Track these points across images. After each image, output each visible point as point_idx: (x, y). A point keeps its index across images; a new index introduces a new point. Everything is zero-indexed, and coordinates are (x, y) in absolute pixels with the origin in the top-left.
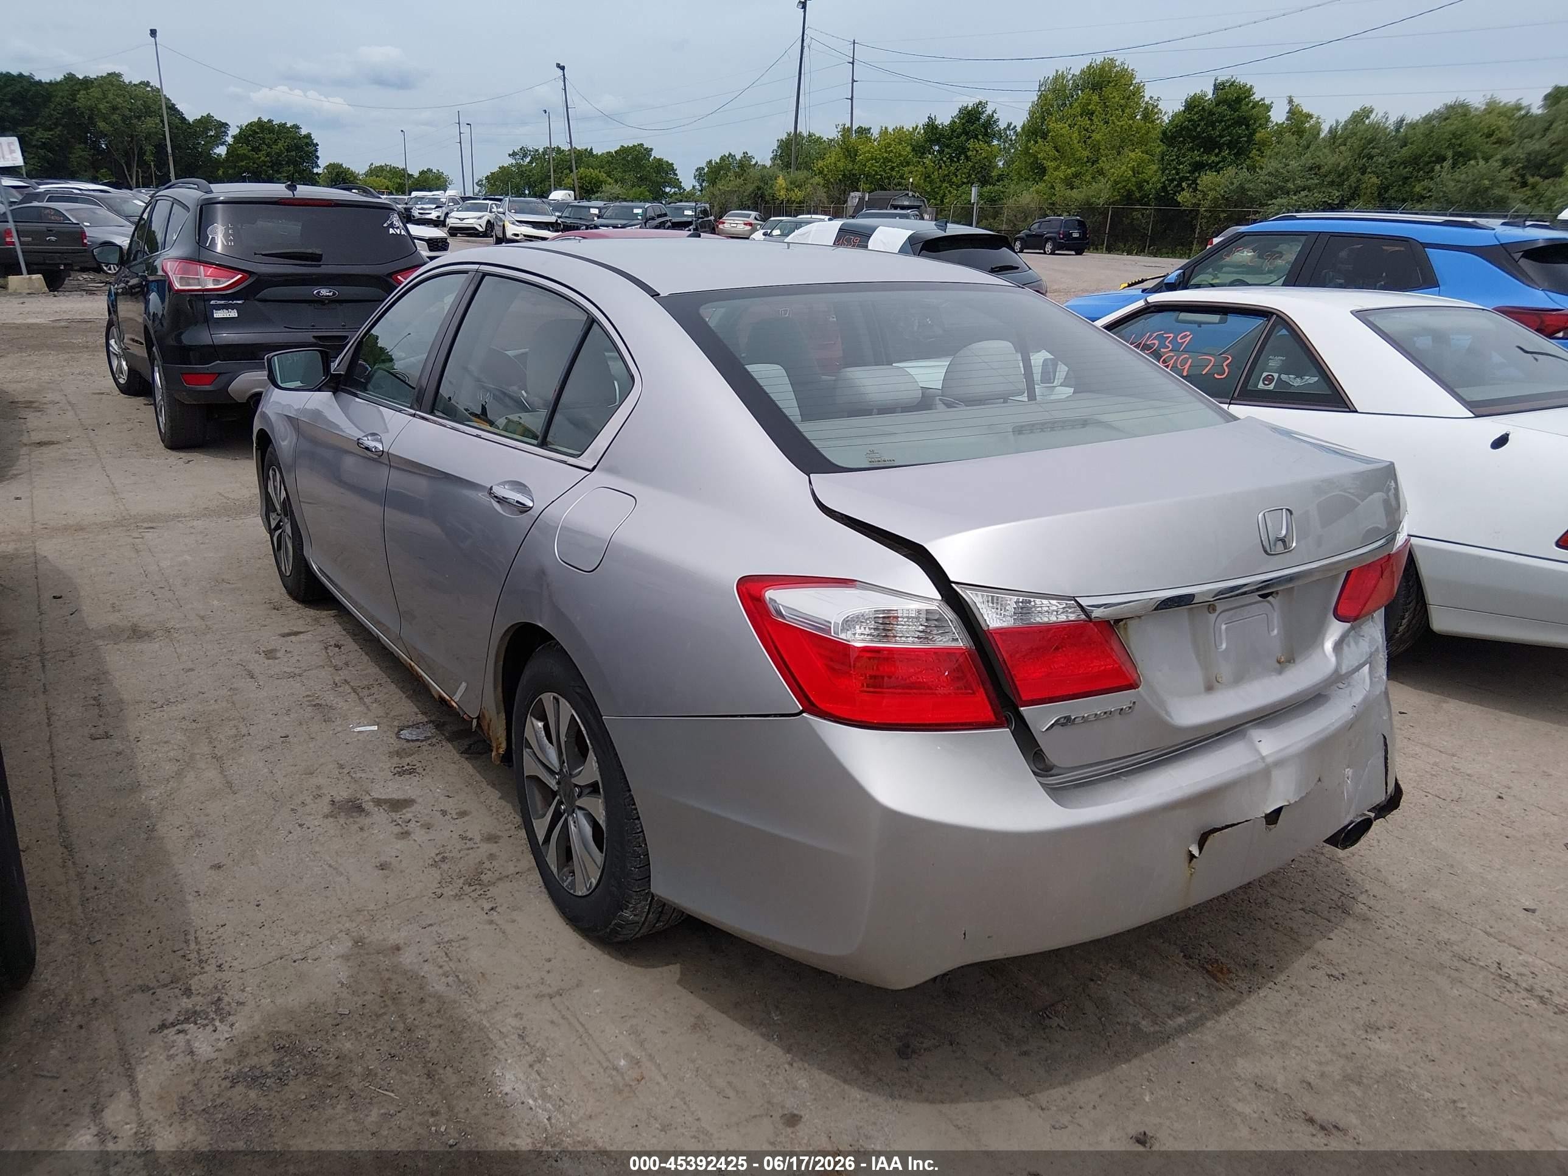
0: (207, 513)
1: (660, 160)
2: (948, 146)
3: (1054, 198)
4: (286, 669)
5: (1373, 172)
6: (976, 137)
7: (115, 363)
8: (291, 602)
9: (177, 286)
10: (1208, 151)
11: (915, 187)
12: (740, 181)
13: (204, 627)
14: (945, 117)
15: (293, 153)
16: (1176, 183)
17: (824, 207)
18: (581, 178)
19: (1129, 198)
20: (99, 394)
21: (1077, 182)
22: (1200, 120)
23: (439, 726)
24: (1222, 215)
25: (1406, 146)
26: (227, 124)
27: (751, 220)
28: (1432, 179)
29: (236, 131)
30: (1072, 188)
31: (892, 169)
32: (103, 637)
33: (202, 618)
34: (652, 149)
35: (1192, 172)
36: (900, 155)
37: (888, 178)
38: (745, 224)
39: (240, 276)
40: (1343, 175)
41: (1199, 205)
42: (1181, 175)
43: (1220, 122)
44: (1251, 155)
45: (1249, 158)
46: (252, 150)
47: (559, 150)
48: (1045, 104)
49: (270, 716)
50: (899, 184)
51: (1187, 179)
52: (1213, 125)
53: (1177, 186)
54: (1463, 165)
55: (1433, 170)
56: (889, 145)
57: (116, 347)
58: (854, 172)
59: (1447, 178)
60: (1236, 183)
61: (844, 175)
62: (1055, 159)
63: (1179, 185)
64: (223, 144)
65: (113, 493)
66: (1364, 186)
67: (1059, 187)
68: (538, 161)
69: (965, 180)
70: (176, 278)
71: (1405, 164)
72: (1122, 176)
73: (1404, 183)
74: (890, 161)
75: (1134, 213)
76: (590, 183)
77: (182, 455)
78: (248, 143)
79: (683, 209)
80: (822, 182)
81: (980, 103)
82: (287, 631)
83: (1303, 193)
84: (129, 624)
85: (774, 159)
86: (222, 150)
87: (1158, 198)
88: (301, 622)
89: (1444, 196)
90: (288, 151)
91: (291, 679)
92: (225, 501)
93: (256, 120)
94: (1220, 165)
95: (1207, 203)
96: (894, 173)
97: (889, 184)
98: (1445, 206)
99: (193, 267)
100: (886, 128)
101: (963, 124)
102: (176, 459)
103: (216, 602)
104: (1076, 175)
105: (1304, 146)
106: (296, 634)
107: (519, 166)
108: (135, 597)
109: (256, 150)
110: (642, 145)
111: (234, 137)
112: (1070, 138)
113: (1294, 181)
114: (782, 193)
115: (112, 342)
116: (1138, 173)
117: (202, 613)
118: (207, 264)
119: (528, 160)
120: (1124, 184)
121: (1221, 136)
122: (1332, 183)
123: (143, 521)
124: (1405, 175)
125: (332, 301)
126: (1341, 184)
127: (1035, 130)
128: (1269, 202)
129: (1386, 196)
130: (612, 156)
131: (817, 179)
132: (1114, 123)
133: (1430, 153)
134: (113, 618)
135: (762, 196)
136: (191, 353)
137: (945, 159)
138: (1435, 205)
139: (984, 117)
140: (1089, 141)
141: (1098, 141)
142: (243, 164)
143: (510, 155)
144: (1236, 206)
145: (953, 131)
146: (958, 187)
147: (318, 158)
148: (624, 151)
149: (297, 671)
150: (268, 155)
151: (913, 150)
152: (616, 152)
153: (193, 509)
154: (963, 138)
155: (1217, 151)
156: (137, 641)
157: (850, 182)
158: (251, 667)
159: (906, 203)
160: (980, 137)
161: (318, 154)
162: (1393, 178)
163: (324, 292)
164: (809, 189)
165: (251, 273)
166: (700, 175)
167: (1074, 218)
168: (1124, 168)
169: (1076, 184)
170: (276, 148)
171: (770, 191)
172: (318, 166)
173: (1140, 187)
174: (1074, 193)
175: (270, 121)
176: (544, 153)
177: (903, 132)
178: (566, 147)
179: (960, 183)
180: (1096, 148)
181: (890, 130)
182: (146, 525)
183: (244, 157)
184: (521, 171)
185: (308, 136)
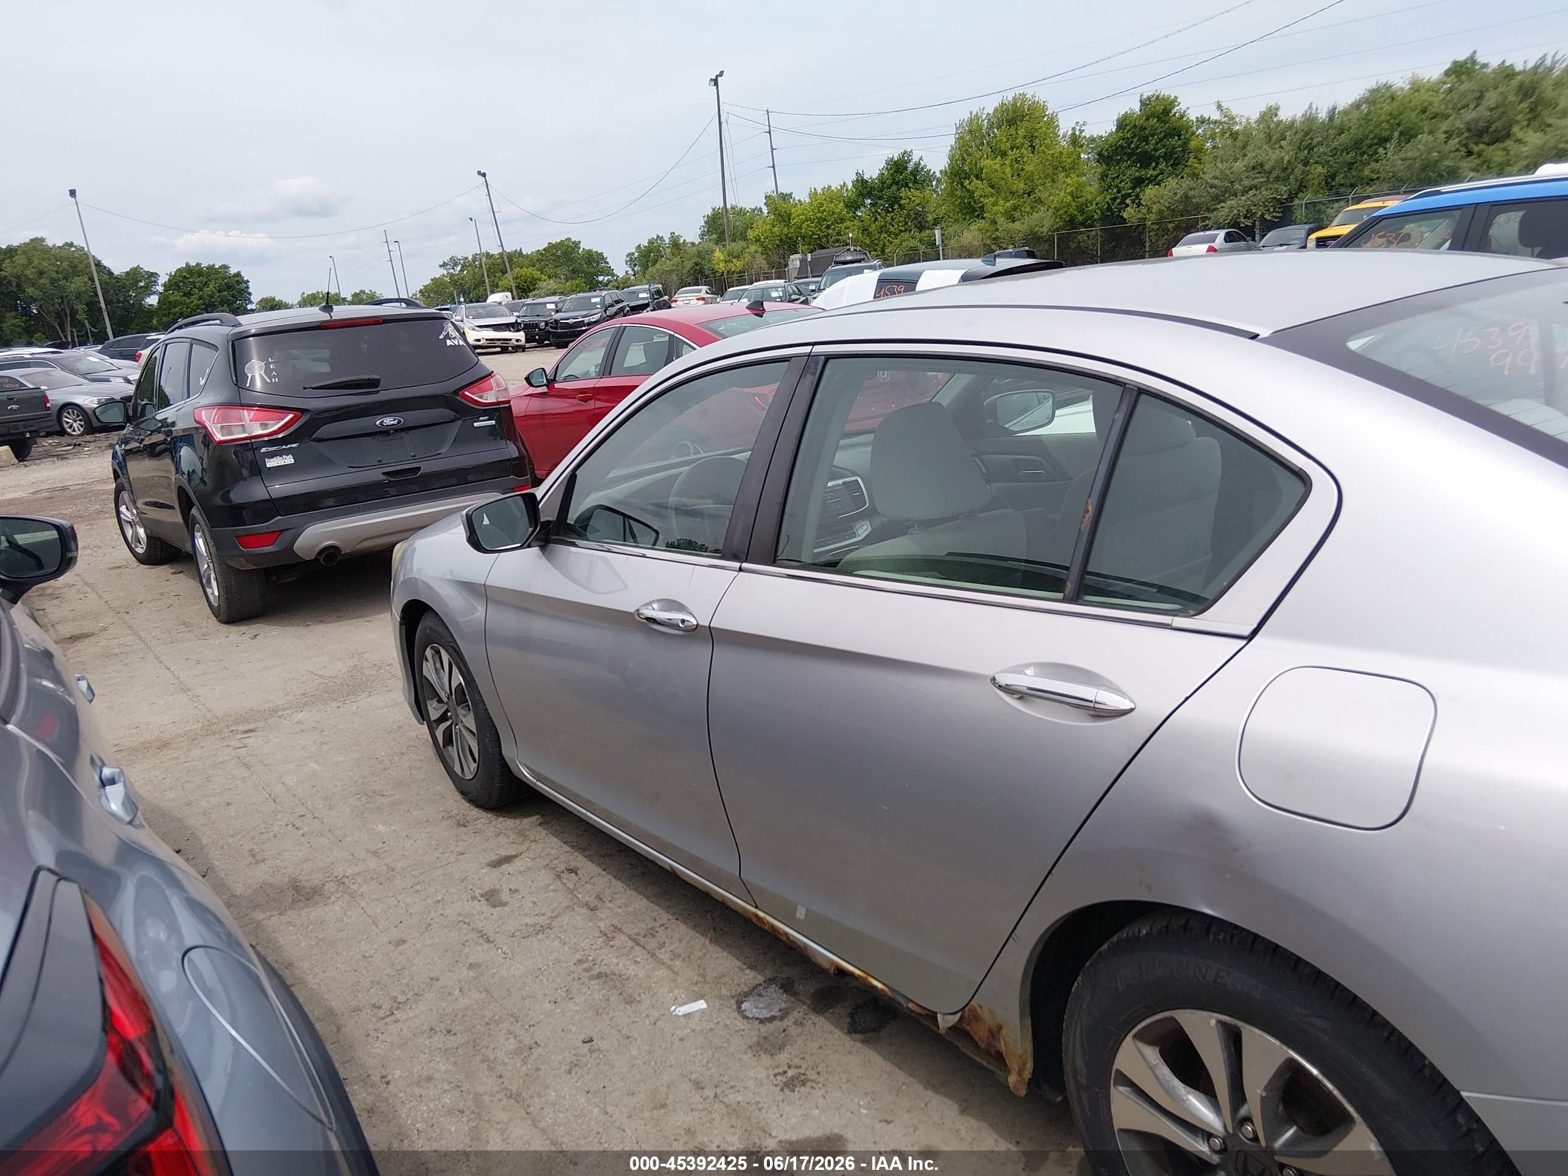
0: (307, 701)
1: (590, 251)
2: (880, 198)
3: (997, 233)
4: (528, 920)
5: (1316, 162)
6: (907, 185)
7: (129, 533)
8: (475, 813)
9: (219, 437)
10: (1145, 165)
11: (855, 242)
12: (677, 259)
13: (384, 868)
14: (873, 170)
15: (225, 293)
16: (1119, 200)
17: (765, 273)
18: (517, 278)
19: (1072, 223)
20: (116, 568)
21: (1017, 215)
22: (1133, 137)
23: (787, 987)
24: (1170, 226)
25: (1343, 133)
26: (156, 274)
27: (703, 295)
28: (1377, 161)
29: (166, 278)
30: (1013, 221)
31: (828, 227)
32: (257, 907)
33: (375, 853)
34: (580, 242)
35: (1133, 188)
36: (834, 213)
37: (826, 236)
38: (698, 299)
39: (291, 416)
40: (1286, 170)
41: (1145, 219)
42: (1123, 192)
43: (1153, 135)
44: (1189, 163)
45: (1186, 166)
46: (184, 296)
47: (488, 256)
48: (963, 146)
49: (547, 1005)
50: (838, 241)
51: (1129, 195)
52: (1146, 139)
53: (1120, 204)
54: (1407, 143)
55: (1376, 153)
56: (822, 205)
57: (128, 514)
58: (790, 235)
59: (1393, 158)
60: (1180, 193)
61: (781, 240)
62: (992, 195)
63: (1123, 202)
64: (155, 293)
65: (185, 691)
66: (1311, 177)
67: (1001, 220)
68: (469, 269)
69: (903, 228)
70: (216, 427)
71: (1347, 150)
72: (1062, 202)
73: (1350, 169)
74: (825, 220)
75: (1079, 237)
76: (525, 282)
77: (243, 628)
78: (178, 288)
79: (636, 293)
80: (760, 250)
81: (905, 152)
82: (494, 858)
83: (1251, 193)
84: (286, 879)
85: (702, 236)
86: (153, 300)
87: (1104, 219)
88: (503, 840)
89: (1393, 176)
90: (219, 291)
91: (540, 936)
92: (322, 681)
93: (184, 266)
94: (1160, 177)
95: (1153, 217)
96: (830, 231)
97: (828, 242)
98: (1397, 185)
99: (234, 413)
100: (815, 189)
101: (892, 175)
102: (237, 634)
103: (381, 828)
104: (1015, 208)
105: (1240, 147)
106: (508, 859)
107: (452, 276)
108: (275, 836)
109: (188, 294)
110: (569, 239)
111: (164, 285)
112: (1003, 172)
113: (1240, 182)
114: (722, 265)
115: (123, 509)
116: (1078, 198)
117: (373, 848)
118: (249, 406)
119: (459, 268)
120: (1065, 209)
121: (1156, 150)
122: (1277, 179)
123: (236, 722)
124: (1349, 161)
125: (398, 430)
126: (1286, 179)
127: (958, 173)
128: (1219, 206)
129: (1334, 184)
130: (541, 254)
131: (753, 248)
132: (1044, 152)
133: (1372, 136)
134: (260, 874)
135: (701, 272)
136: (244, 512)
137: (879, 210)
138: (1386, 186)
139: (911, 166)
140: (1022, 174)
141: (1032, 172)
142: (177, 310)
143: (440, 266)
144: (1182, 216)
145: (883, 183)
146: (896, 235)
147: (250, 294)
148: (551, 248)
149: (542, 920)
150: (200, 298)
151: (847, 206)
152: (544, 250)
153: (288, 697)
154: (894, 187)
155: (1154, 164)
156: (307, 906)
157: (789, 245)
158: (479, 925)
159: (849, 258)
160: (910, 185)
161: (250, 290)
162: (1336, 165)
163: (389, 421)
164: (747, 258)
165: (303, 411)
166: (631, 260)
167: (1022, 249)
168: (1062, 193)
169: (1016, 216)
170: (207, 290)
171: (709, 265)
172: (251, 302)
173: (1082, 211)
174: (1017, 225)
175: (198, 265)
176: (474, 260)
177: (833, 191)
178: (495, 251)
179: (897, 231)
180: (1030, 178)
181: (819, 191)
182: (241, 728)
183: (176, 304)
184: (455, 282)
185: (238, 275)
